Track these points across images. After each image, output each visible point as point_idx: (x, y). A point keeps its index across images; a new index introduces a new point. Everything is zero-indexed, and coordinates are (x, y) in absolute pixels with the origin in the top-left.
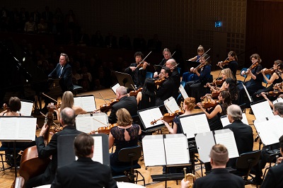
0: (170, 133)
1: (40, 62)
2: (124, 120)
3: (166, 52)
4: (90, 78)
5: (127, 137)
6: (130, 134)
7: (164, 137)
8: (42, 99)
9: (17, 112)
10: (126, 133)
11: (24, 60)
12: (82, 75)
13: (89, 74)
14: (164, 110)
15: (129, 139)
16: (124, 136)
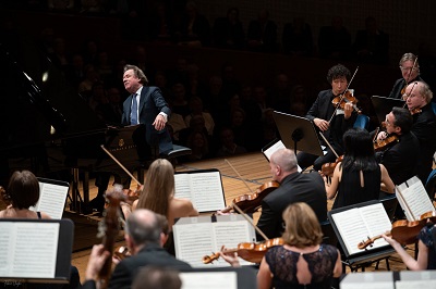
0: (408, 269)
1: (87, 86)
2: (301, 232)
3: (408, 62)
4: (209, 125)
5: (303, 272)
6: (311, 268)
7: (396, 278)
8: (91, 178)
9: (31, 208)
10: (302, 265)
11: (45, 78)
12: (189, 118)
13: (207, 116)
14: (395, 211)
15: (308, 281)
16: (295, 270)
